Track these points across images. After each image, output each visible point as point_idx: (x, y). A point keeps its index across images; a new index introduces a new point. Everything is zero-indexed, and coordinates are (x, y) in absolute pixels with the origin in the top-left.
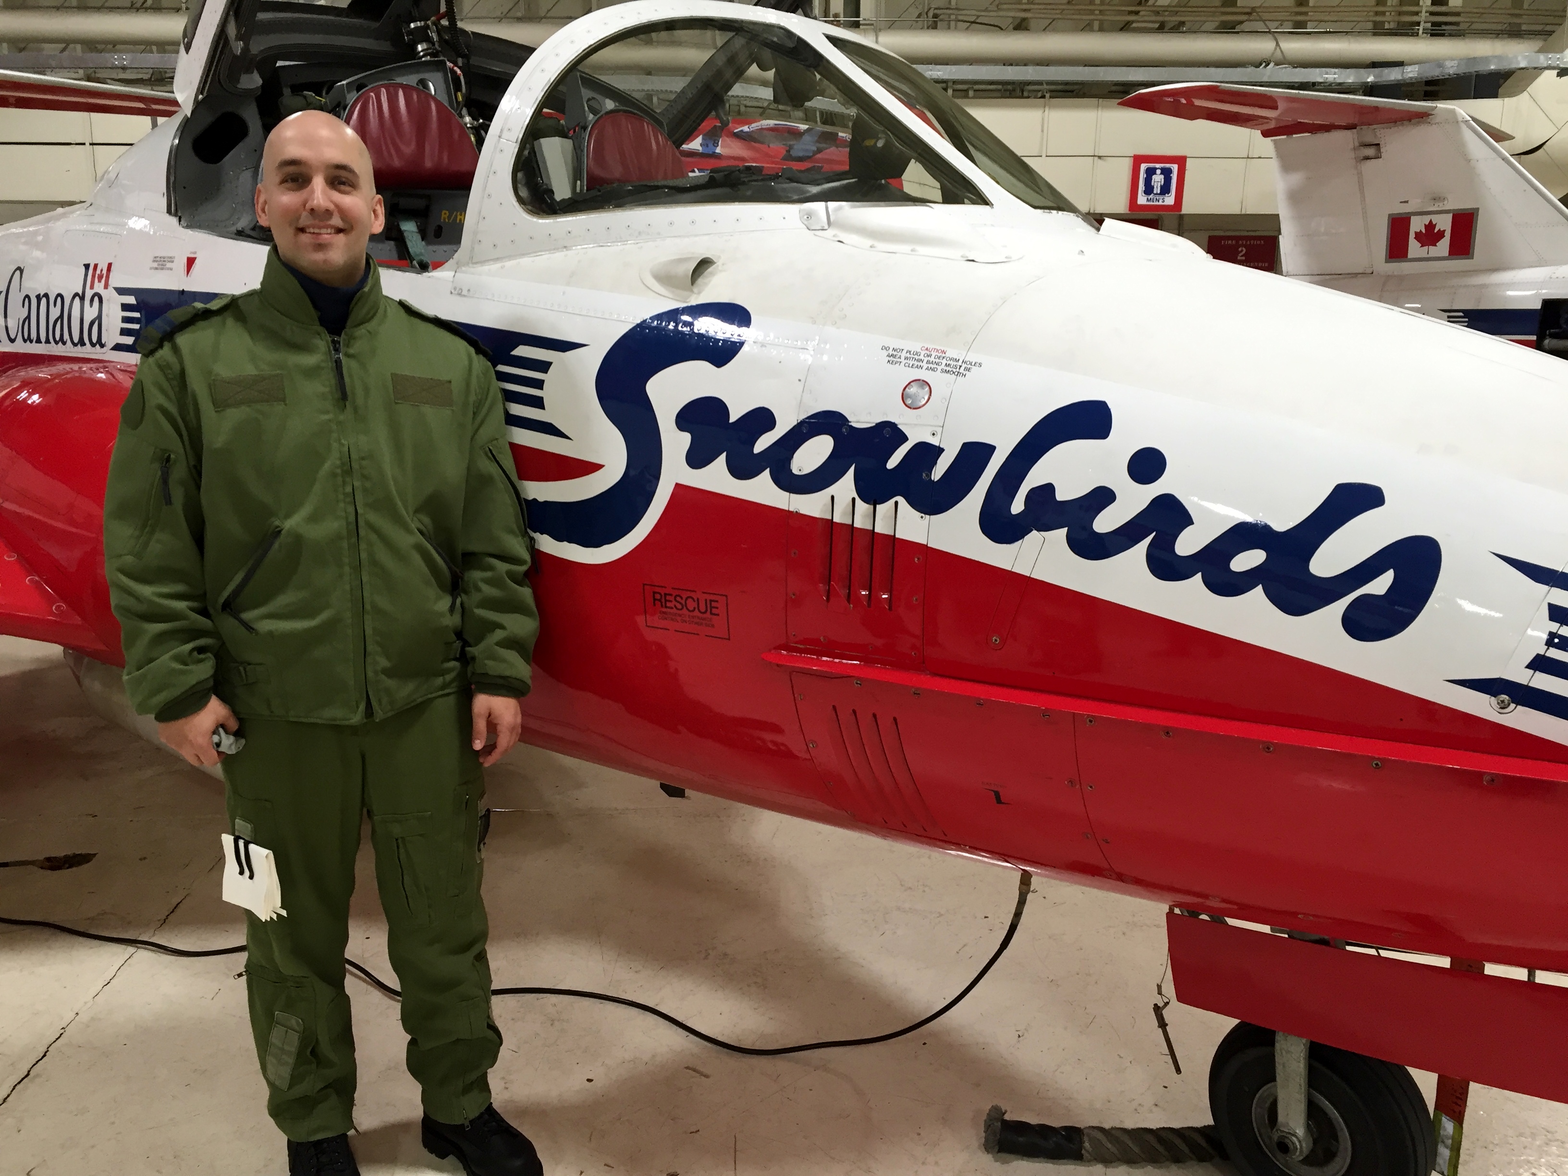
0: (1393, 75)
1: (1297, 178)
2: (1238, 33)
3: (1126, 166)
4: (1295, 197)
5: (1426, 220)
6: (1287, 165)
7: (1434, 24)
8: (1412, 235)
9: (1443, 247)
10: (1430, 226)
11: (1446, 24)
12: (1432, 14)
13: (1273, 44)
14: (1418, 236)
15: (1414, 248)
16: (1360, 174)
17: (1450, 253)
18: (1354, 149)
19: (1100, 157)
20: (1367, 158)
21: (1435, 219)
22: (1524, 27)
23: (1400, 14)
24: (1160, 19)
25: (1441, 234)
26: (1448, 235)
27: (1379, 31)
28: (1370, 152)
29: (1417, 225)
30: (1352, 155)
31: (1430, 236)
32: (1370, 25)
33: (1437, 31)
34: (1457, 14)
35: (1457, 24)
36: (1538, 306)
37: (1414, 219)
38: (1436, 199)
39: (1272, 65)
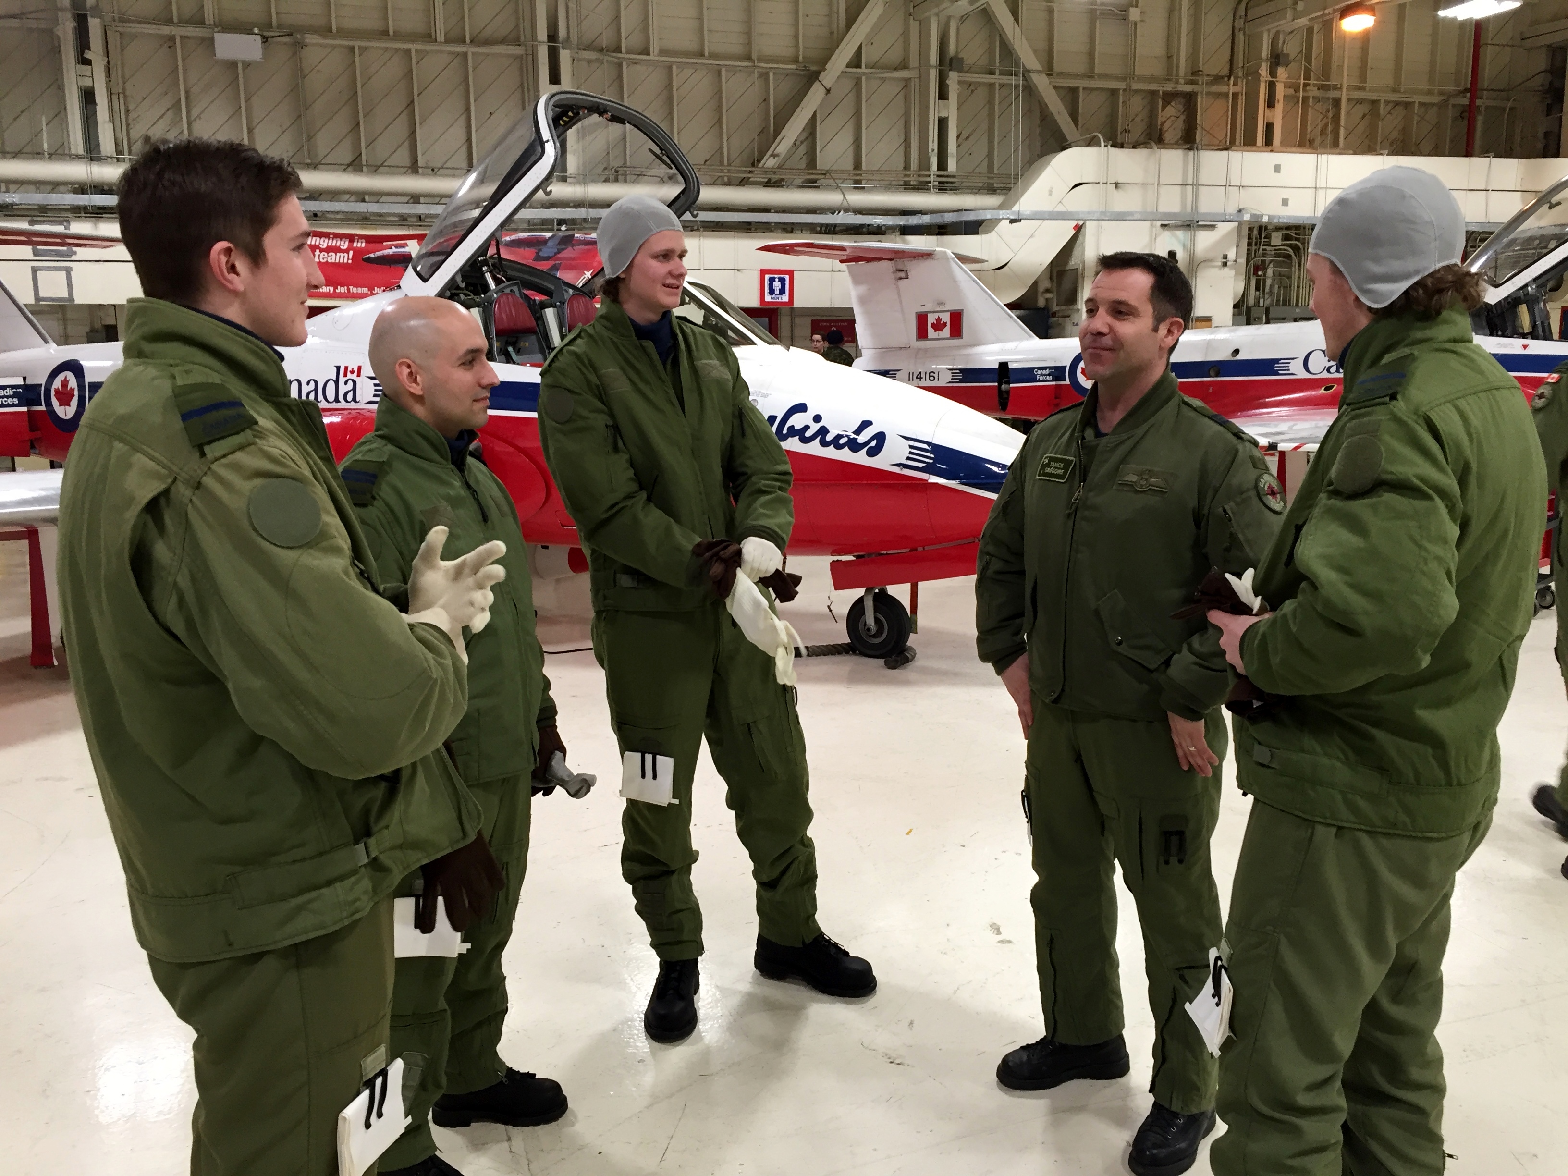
0: (914, 220)
1: (863, 289)
2: (818, 187)
3: (757, 275)
4: (863, 301)
5: (936, 316)
6: (857, 280)
7: (940, 183)
8: (929, 325)
9: (947, 331)
10: (939, 320)
11: (947, 182)
12: (938, 176)
13: (842, 196)
14: (933, 325)
15: (931, 332)
16: (898, 288)
17: (951, 335)
18: (893, 272)
19: (738, 270)
20: (901, 278)
21: (941, 315)
22: (995, 185)
23: (919, 176)
24: (769, 176)
25: (945, 324)
26: (948, 324)
27: (908, 187)
28: (902, 275)
29: (931, 319)
30: (892, 276)
31: (939, 326)
32: (902, 183)
33: (943, 188)
34: (954, 177)
35: (954, 183)
36: (997, 366)
37: (929, 315)
38: (941, 303)
39: (842, 212)
